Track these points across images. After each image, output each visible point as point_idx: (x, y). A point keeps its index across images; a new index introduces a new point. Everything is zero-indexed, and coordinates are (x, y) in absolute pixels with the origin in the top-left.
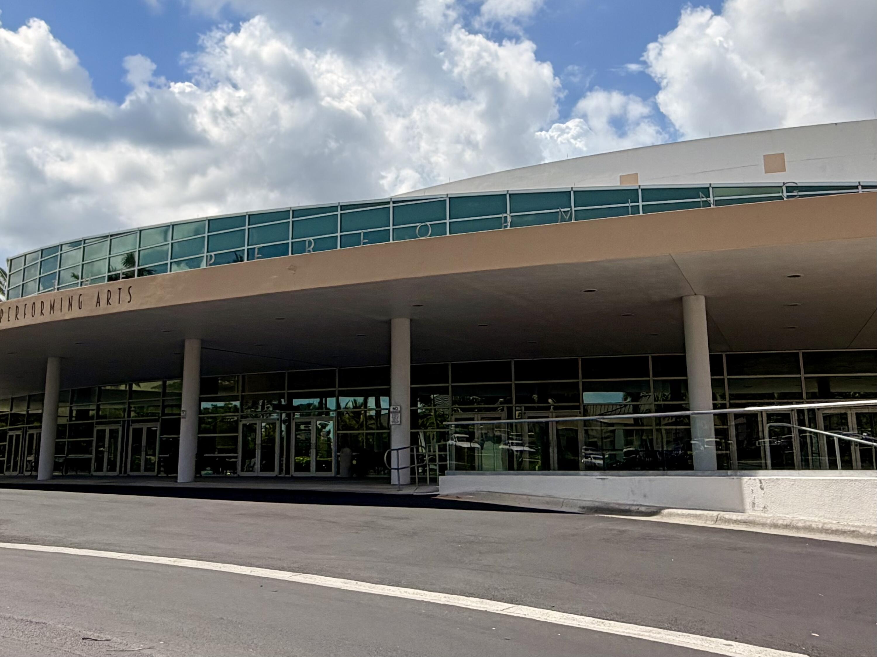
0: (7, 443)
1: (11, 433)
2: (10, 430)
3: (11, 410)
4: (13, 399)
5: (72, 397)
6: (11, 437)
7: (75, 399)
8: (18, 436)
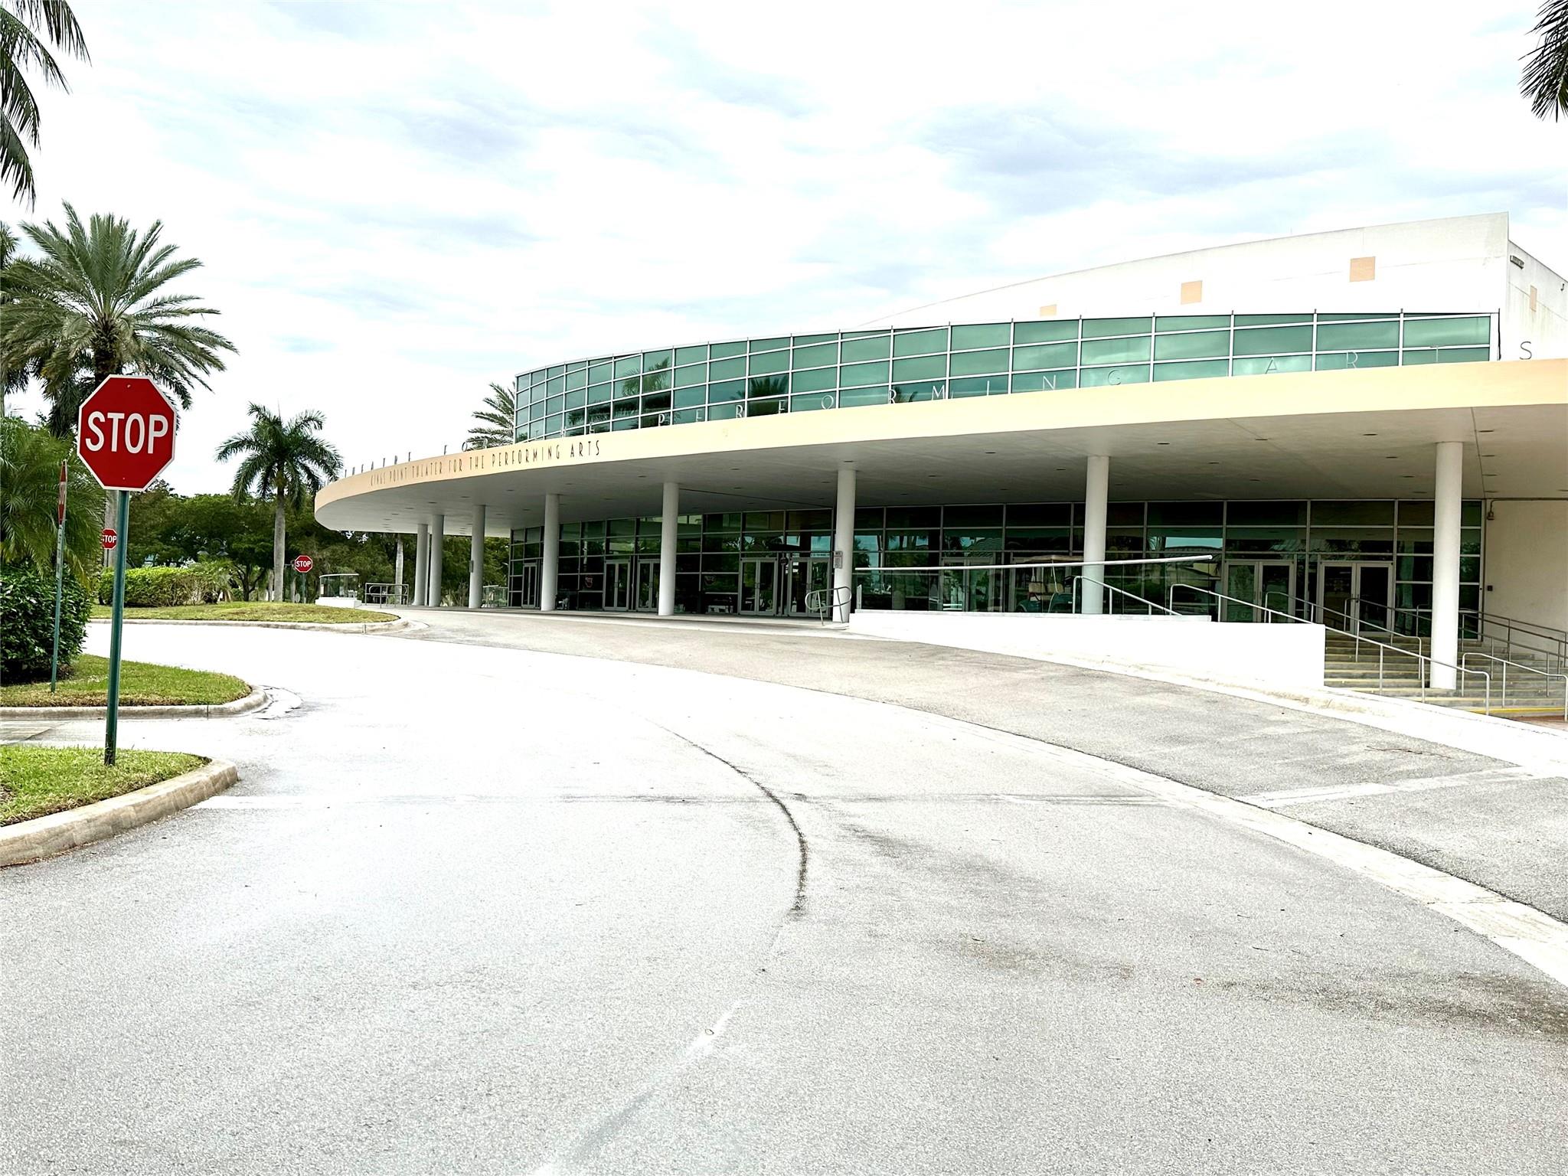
0: (523, 575)
1: (526, 565)
2: (526, 562)
3: (526, 541)
4: (527, 529)
5: (583, 528)
6: (527, 569)
7: (586, 530)
8: (533, 569)
